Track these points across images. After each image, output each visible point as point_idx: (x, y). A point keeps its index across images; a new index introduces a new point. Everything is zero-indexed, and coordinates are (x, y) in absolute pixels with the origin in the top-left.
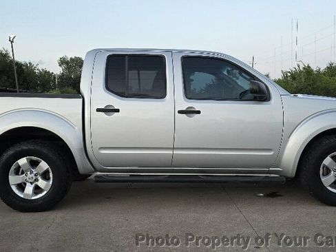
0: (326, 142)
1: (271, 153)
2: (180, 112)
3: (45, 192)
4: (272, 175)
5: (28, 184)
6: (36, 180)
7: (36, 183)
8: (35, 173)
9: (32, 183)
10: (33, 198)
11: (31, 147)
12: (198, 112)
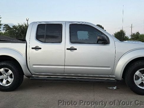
0: (137, 64)
1: (110, 69)
2: (68, 49)
3: (11, 83)
4: (111, 79)
5: (4, 80)
6: (7, 78)
7: (7, 79)
8: (7, 75)
9: (6, 79)
10: (6, 86)
11: (5, 64)
12: (76, 49)
